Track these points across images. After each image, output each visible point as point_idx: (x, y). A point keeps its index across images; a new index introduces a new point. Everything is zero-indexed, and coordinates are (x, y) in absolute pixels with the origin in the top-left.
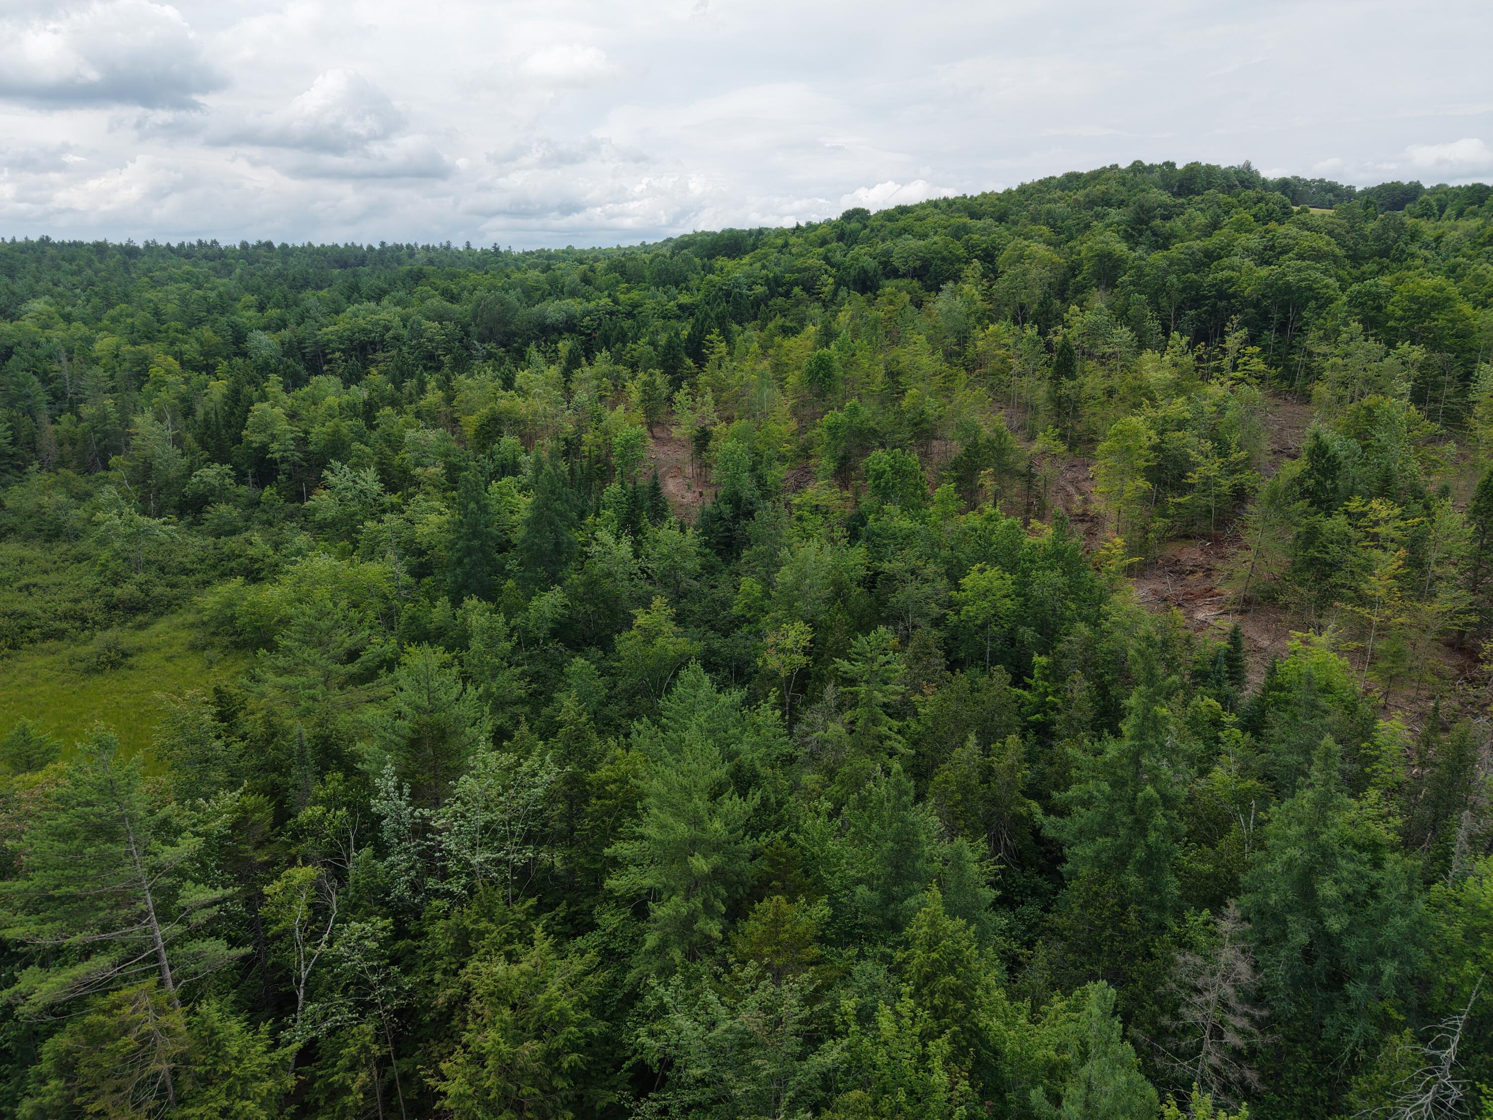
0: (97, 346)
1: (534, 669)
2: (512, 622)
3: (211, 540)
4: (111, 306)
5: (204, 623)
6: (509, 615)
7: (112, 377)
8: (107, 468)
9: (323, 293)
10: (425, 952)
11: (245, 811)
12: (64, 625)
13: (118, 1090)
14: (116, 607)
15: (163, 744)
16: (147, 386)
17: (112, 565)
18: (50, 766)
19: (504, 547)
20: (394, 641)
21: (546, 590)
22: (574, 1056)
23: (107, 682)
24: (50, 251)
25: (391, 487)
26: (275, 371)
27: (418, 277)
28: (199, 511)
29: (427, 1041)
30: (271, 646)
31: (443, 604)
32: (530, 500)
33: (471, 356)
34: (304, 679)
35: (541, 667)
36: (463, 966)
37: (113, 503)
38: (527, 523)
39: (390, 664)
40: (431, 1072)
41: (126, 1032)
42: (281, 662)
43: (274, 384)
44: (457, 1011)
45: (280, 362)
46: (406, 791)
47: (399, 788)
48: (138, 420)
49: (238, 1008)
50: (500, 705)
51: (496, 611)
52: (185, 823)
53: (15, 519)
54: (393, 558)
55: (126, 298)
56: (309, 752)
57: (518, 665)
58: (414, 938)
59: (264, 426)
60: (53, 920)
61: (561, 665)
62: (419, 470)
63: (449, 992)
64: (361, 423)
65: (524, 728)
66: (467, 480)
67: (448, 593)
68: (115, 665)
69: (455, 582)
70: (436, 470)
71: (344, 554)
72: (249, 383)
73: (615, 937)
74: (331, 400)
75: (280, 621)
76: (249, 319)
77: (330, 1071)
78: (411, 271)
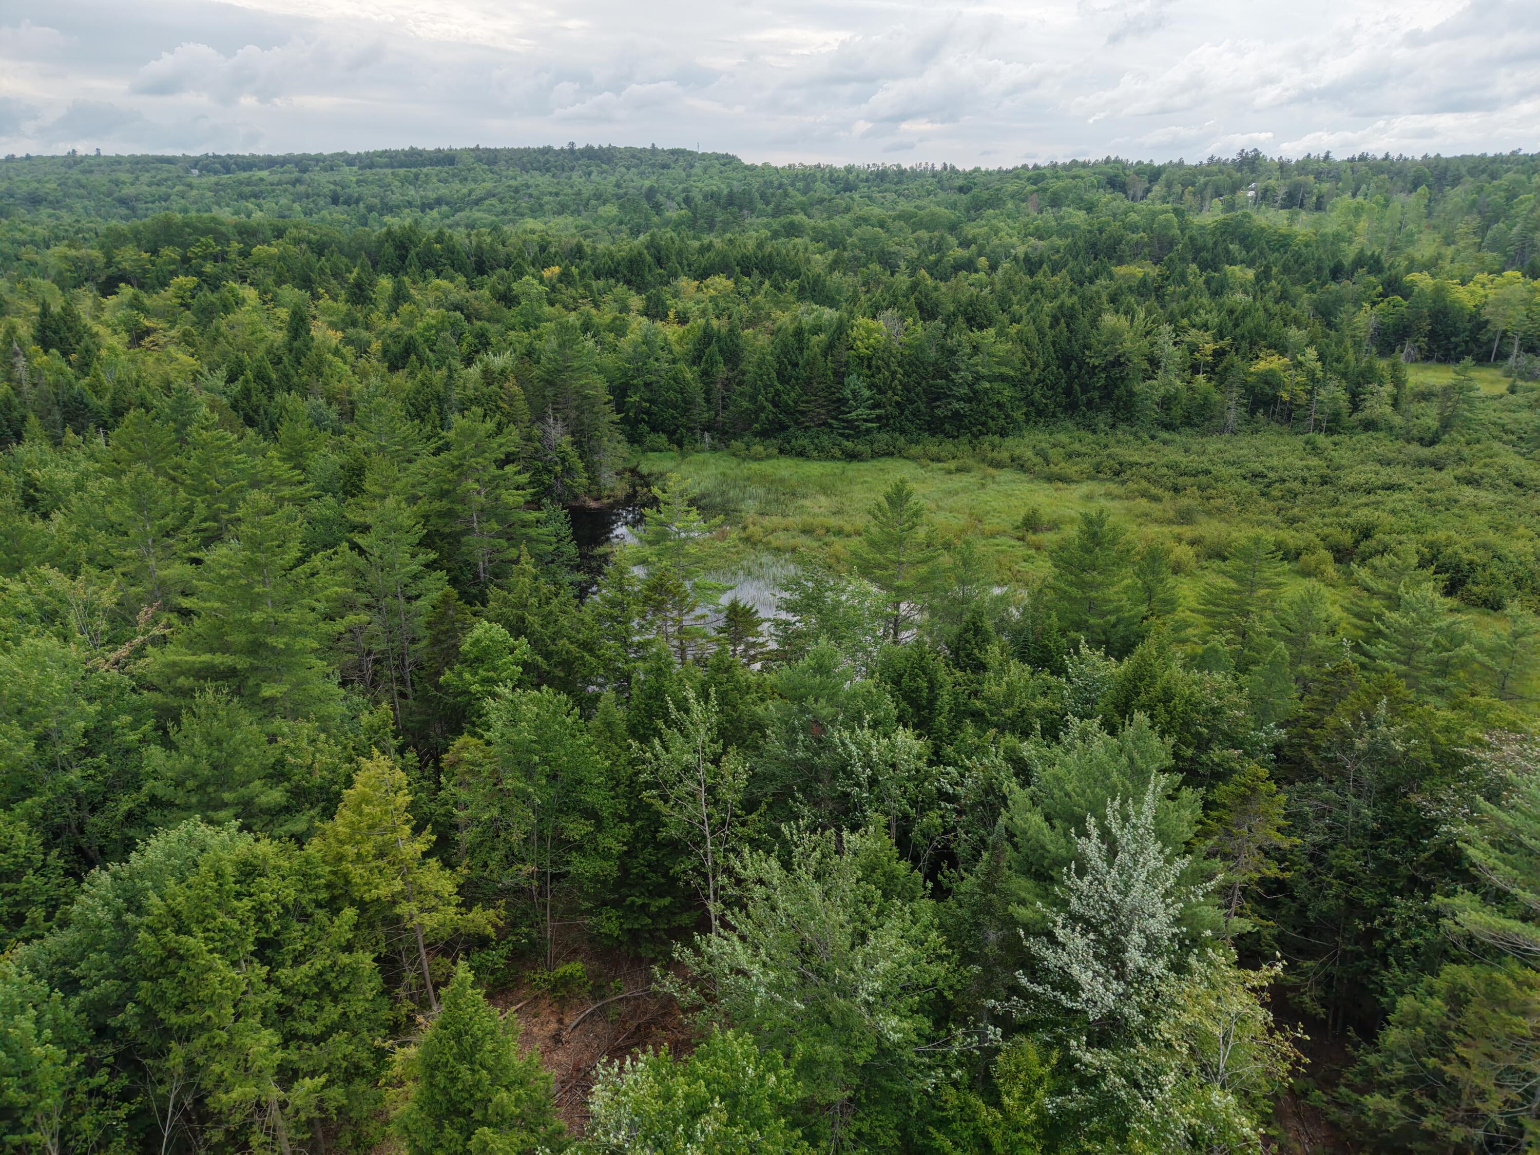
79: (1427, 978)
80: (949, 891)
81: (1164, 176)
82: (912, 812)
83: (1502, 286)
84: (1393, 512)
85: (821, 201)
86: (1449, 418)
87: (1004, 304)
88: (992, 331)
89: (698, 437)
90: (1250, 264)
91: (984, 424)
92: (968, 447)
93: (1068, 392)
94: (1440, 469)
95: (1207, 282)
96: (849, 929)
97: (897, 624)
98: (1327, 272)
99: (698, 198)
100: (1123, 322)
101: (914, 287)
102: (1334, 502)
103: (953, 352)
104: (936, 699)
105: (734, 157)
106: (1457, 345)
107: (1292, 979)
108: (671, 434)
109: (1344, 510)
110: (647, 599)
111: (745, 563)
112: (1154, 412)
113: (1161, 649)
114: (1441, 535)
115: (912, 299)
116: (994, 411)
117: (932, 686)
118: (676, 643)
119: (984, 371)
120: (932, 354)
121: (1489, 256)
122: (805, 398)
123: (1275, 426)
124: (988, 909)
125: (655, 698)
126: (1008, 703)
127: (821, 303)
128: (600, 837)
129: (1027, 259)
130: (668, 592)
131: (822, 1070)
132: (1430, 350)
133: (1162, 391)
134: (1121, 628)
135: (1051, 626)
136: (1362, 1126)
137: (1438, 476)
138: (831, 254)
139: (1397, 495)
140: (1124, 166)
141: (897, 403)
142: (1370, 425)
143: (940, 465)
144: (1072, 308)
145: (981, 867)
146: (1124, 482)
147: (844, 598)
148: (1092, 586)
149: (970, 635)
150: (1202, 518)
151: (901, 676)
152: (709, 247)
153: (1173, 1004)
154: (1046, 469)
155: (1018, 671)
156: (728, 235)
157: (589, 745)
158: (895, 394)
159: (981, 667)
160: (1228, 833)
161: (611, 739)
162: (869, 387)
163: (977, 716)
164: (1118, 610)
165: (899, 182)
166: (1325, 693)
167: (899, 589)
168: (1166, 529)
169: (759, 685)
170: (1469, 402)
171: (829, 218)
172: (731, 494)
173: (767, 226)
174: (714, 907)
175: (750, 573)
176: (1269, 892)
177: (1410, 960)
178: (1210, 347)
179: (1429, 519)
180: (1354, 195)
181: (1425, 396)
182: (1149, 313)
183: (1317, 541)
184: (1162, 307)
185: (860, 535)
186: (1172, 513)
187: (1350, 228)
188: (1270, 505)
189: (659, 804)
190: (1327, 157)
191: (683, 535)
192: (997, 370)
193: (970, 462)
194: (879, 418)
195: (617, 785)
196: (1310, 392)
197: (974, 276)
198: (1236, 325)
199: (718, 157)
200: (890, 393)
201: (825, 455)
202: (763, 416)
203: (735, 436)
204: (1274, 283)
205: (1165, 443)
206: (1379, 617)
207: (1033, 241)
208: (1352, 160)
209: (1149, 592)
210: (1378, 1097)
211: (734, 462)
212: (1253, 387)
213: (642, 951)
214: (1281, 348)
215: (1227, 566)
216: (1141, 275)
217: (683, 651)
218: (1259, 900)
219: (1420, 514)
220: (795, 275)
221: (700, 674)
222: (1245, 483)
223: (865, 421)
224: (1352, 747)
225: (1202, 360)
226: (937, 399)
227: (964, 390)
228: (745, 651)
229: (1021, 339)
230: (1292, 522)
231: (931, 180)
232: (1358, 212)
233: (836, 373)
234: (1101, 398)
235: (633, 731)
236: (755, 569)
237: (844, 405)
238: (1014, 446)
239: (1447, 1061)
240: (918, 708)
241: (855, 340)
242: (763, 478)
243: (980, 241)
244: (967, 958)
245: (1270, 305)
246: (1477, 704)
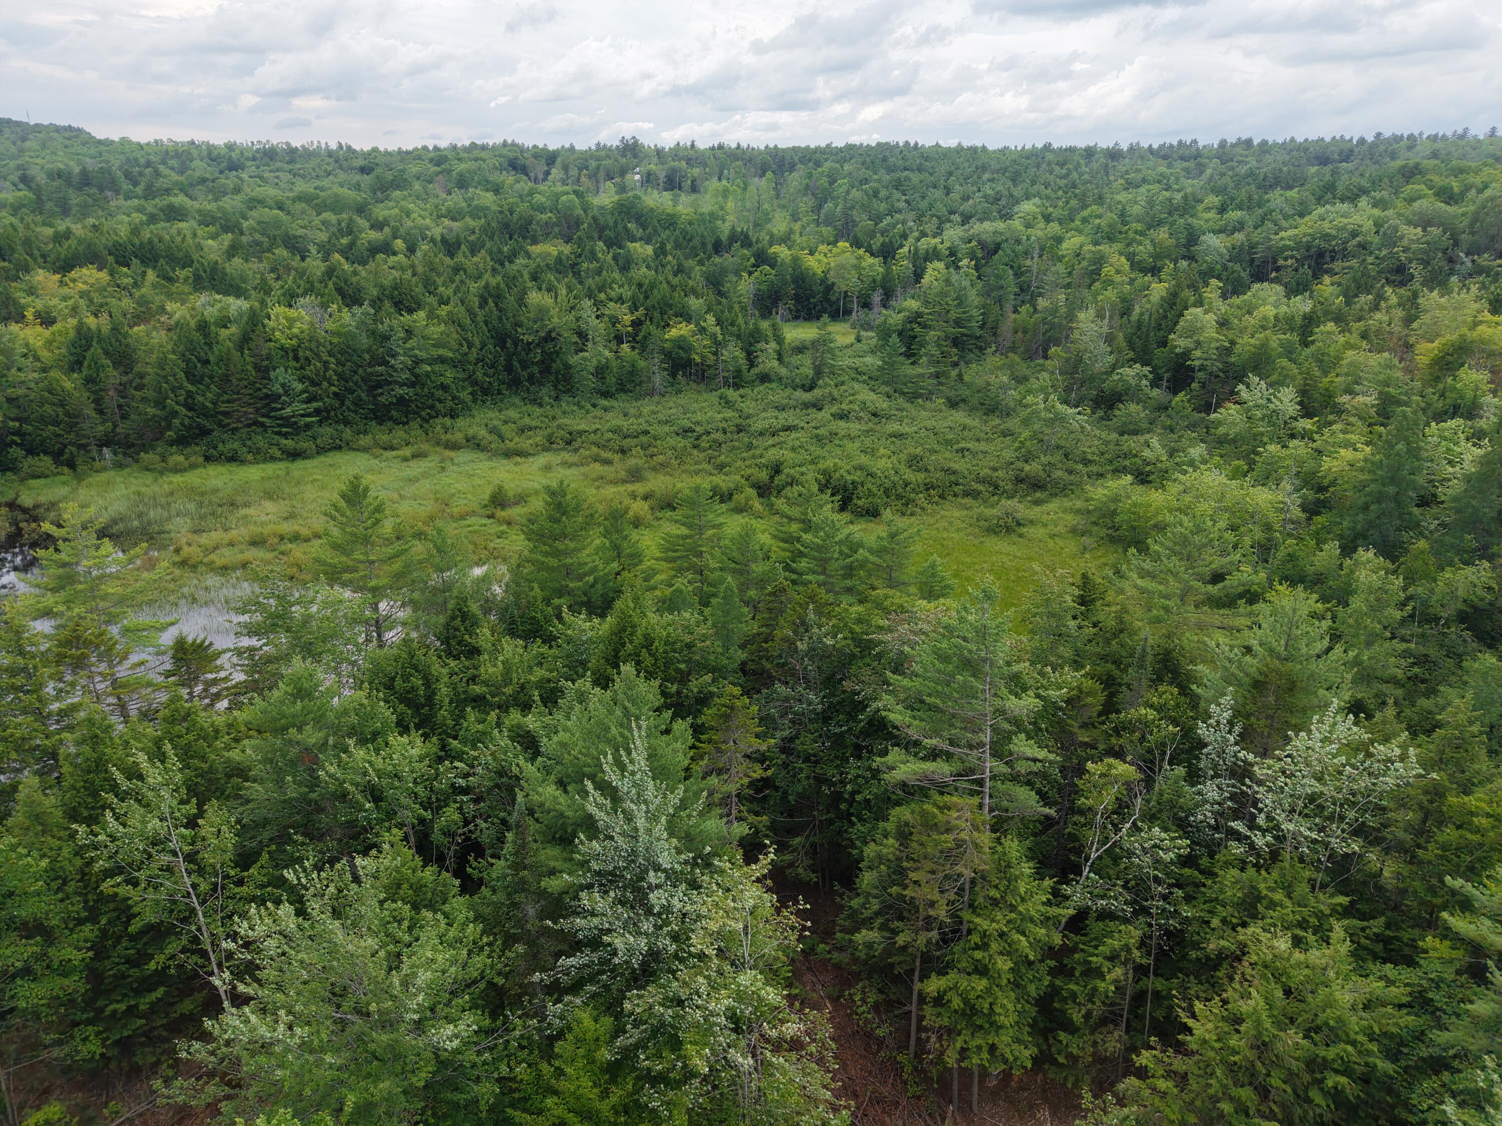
0: (1065, 245)
1: (1422, 650)
2: (1411, 590)
3: (1114, 436)
4: (1084, 207)
5: (1089, 512)
6: (1410, 579)
7: (1070, 274)
8: (1046, 357)
9: (1293, 193)
10: (1209, 893)
11: (1081, 692)
12: (980, 487)
13: (933, 872)
14: (1022, 481)
15: (1029, 610)
16: (1097, 284)
17: (1028, 443)
18: (942, 600)
19: (1426, 501)
20: (1263, 575)
21: (1466, 563)
22: (1343, 1080)
23: (1000, 545)
24: (1049, 156)
25: (1307, 412)
26: (1219, 278)
27: (1411, 173)
28: (1111, 407)
29: (1188, 976)
30: (1143, 548)
31: (1332, 548)
32: (1479, 452)
33: (1452, 272)
34: (1161, 588)
35: (1433, 652)
36: (1244, 925)
37: (1042, 389)
38: (1468, 479)
39: (1252, 597)
40: (1184, 1005)
41: (948, 831)
42: (1148, 565)
43: (1212, 290)
44: (1225, 965)
45: (1225, 268)
46: (1237, 729)
47: (1231, 723)
48: (1081, 316)
49: (1032, 854)
50: (1366, 677)
51: (1395, 572)
52: (1031, 682)
53: (968, 392)
54: (1289, 487)
55: (1100, 200)
56: (1150, 658)
57: (1403, 640)
58: (1202, 872)
59: (1192, 332)
60: (922, 720)
61: (1460, 657)
62: (1345, 398)
63: (1223, 943)
64: (1295, 338)
65: (1390, 712)
66: (1405, 416)
67: (1341, 537)
68: (1009, 530)
69: (1353, 529)
70: (1367, 400)
71: (1237, 474)
72: (1189, 287)
73: (1438, 987)
74: (1269, 311)
75: (1155, 526)
76: (1207, 221)
77: (1091, 950)
78: (1404, 167)
79: (881, 824)
80: (481, 882)
81: (559, 160)
82: (428, 815)
83: (838, 254)
84: (793, 449)
85: (203, 181)
86: (819, 366)
87: (429, 286)
88: (422, 314)
89: (95, 454)
90: (648, 241)
91: (432, 407)
92: (419, 432)
93: (509, 369)
94: (820, 409)
95: (615, 258)
96: (382, 954)
97: (379, 625)
98: (710, 247)
99: (41, 178)
100: (547, 300)
101: (330, 272)
102: (750, 446)
103: (386, 338)
104: (435, 694)
105: (80, 130)
106: (815, 305)
107: (787, 857)
108: (57, 456)
109: (758, 452)
110: (60, 659)
111: (185, 590)
112: (591, 382)
113: (636, 599)
114: (829, 463)
115: (330, 284)
116: (439, 393)
117: (429, 681)
118: (112, 700)
119: (422, 355)
120: (364, 341)
121: (826, 230)
122: (226, 397)
123: (693, 385)
124: (521, 886)
125: (97, 771)
126: (507, 681)
127: (226, 293)
128: (52, 951)
129: (444, 241)
130: (87, 643)
131: (381, 1110)
132: (798, 311)
133: (594, 362)
134: (599, 586)
135: (534, 598)
136: (856, 960)
137: (820, 415)
138: (227, 239)
139: (794, 435)
140: (522, 149)
141: (335, 394)
142: (764, 378)
143: (394, 453)
144: (498, 287)
145: (508, 848)
146: (576, 450)
147: (314, 609)
148: (566, 553)
149: (458, 622)
150: (649, 474)
151: (393, 679)
152: (67, 234)
153: (699, 917)
154: (502, 445)
155: (511, 648)
156: (91, 221)
157: (13, 848)
158: (331, 384)
159: (474, 651)
160: (719, 751)
161: (44, 832)
162: (301, 380)
163: (479, 702)
164: (594, 570)
165: (291, 162)
166: (770, 610)
167: (374, 590)
168: (621, 489)
169: (230, 726)
170: (831, 351)
171: (216, 199)
172: (152, 514)
173: (140, 210)
174: (220, 981)
175: (194, 600)
176: (758, 790)
177: (866, 814)
178: (628, 319)
179: (819, 452)
180: (720, 179)
181: (800, 349)
182: (570, 289)
183: (743, 481)
184: (581, 283)
185: (320, 537)
186: (623, 474)
187: (722, 208)
188: (702, 456)
189: (125, 890)
190: (693, 145)
191: (95, 573)
192: (435, 352)
193: (425, 447)
194: (317, 411)
195: (65, 883)
196: (715, 354)
197: (393, 259)
198: (646, 298)
199: (58, 129)
200: (325, 385)
201: (262, 456)
202: (176, 422)
203: (144, 448)
204: (670, 258)
205: (606, 410)
206: (798, 539)
207: (446, 222)
208: (713, 148)
209: (617, 548)
210: (864, 932)
211: (149, 478)
212: (670, 352)
213: (138, 1060)
214: (685, 316)
215: (677, 515)
216: (555, 253)
217: (122, 708)
218: (751, 799)
219: (812, 448)
220: (187, 262)
221: (150, 730)
222: (679, 439)
223: (302, 416)
224: (796, 650)
225: (624, 330)
226: (379, 385)
227: (405, 375)
228: (205, 690)
229: (452, 320)
230: (721, 467)
231: (327, 160)
232: (725, 193)
233: (257, 368)
234: (541, 372)
235: (73, 815)
236: (201, 595)
237: (274, 401)
238: (464, 426)
239: (905, 887)
240: (416, 707)
241: (273, 330)
242: (191, 492)
243: (392, 224)
244: (510, 940)
245: (671, 278)
246: (878, 596)
